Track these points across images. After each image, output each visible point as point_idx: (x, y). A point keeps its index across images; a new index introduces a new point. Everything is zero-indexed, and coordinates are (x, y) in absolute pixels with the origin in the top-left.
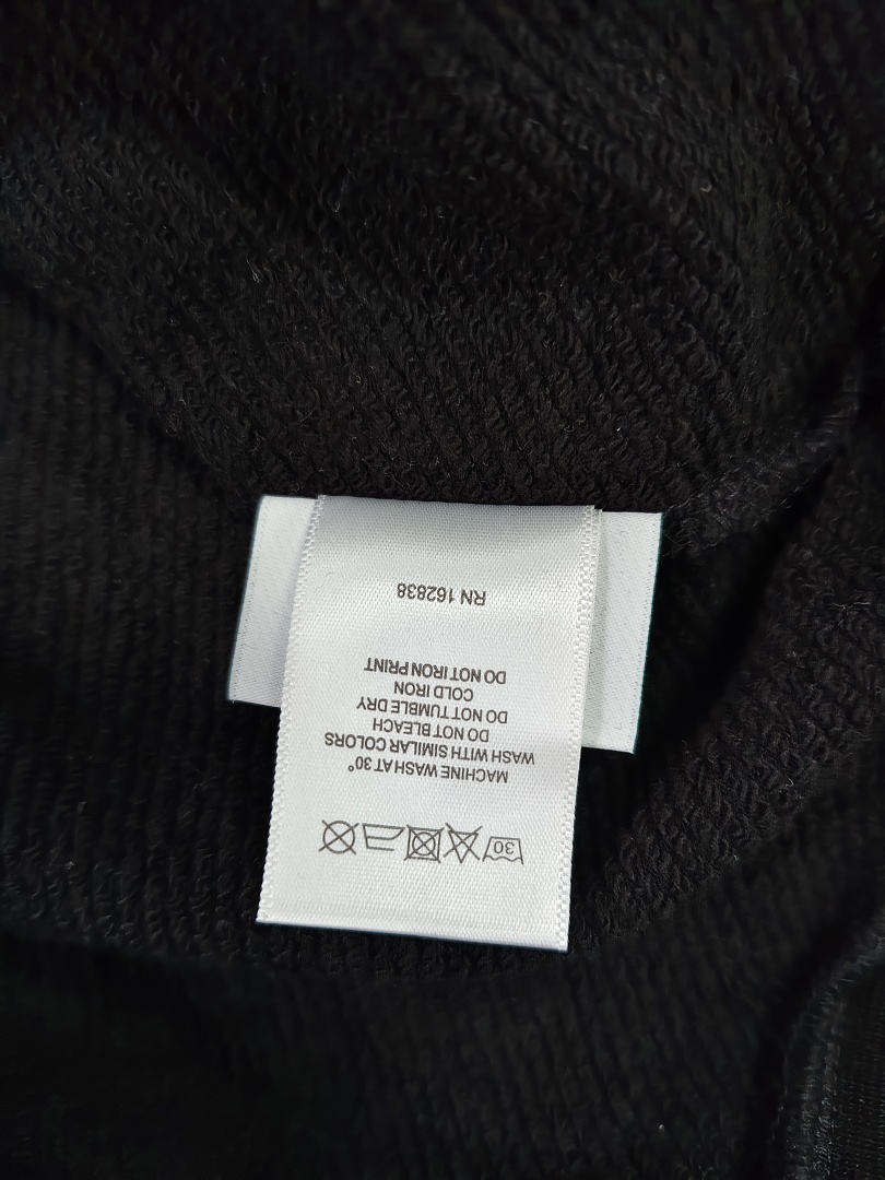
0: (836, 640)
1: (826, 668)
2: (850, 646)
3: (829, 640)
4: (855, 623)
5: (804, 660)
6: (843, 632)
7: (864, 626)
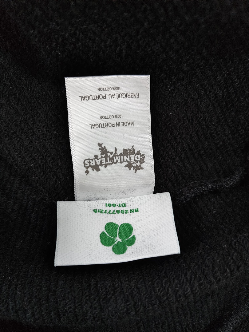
0: (237, 244)
1: (234, 253)
2: (241, 247)
3: (235, 245)
4: (243, 240)
5: (227, 249)
6: (239, 243)
7: (246, 242)
